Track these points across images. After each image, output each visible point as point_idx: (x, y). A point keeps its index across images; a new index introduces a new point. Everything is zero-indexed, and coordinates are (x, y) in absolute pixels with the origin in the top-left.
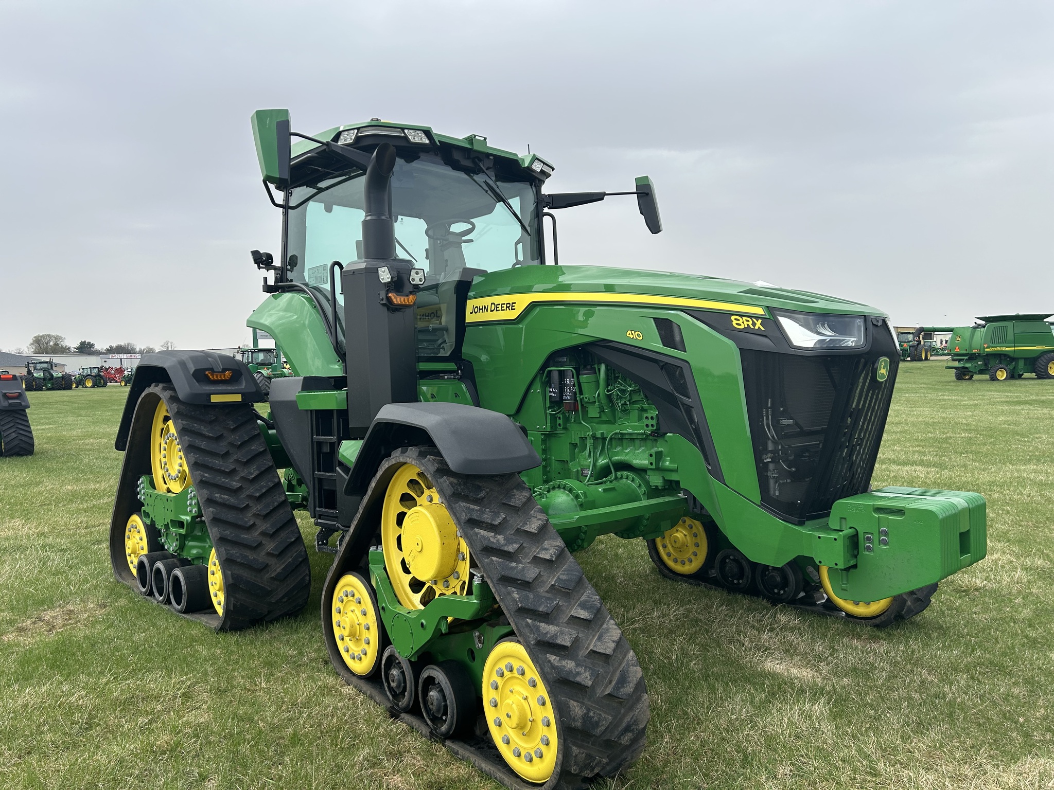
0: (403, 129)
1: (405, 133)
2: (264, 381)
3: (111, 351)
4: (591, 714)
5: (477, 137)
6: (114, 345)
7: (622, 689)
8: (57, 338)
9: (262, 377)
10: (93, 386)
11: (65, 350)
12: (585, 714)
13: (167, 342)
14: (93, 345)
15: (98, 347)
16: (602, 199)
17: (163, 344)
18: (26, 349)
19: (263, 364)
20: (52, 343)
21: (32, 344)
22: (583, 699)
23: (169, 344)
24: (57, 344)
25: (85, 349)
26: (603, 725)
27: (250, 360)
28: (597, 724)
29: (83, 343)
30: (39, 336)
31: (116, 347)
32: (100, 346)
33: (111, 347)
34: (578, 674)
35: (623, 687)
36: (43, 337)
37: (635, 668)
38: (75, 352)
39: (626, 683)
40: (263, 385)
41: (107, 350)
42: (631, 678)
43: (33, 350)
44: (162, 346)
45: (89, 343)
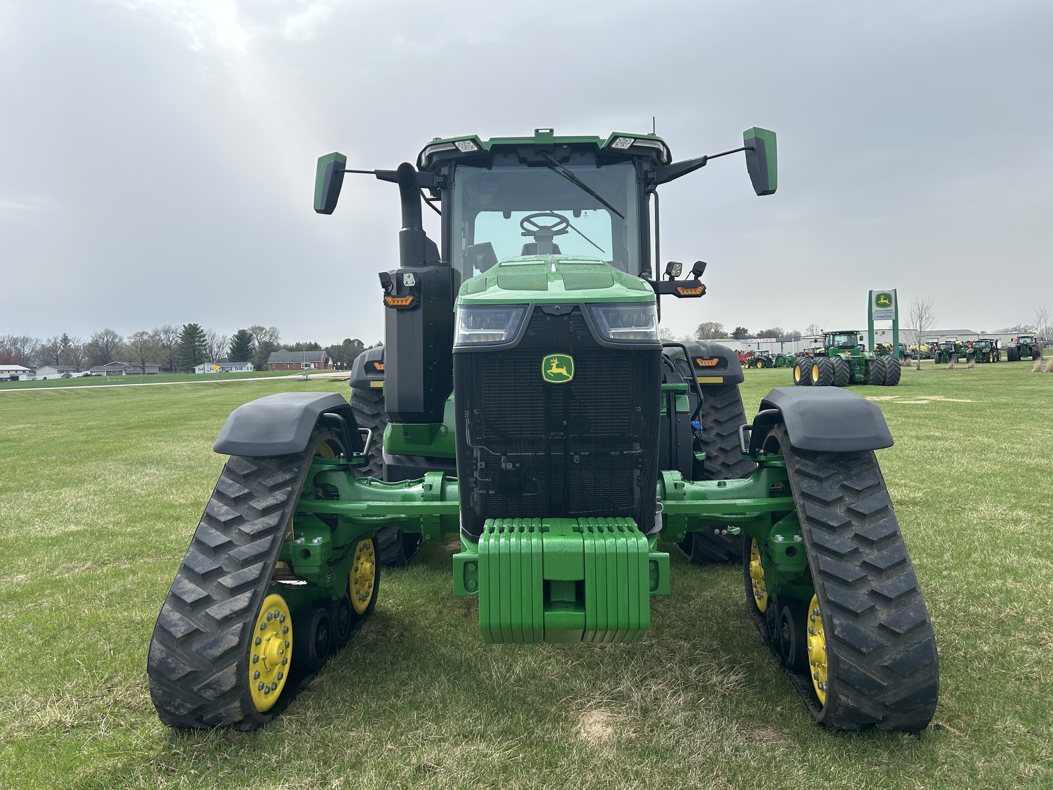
0: (453, 143)
1: (456, 146)
2: (842, 365)
3: (761, 335)
4: (170, 660)
5: (540, 131)
6: (764, 330)
7: (208, 650)
8: (717, 325)
9: (840, 361)
10: (763, 367)
11: (723, 336)
12: (163, 658)
13: (813, 326)
14: (746, 330)
15: (750, 332)
16: (705, 164)
17: (808, 327)
18: (693, 336)
19: (844, 348)
20: (713, 330)
21: (697, 331)
22: (177, 648)
23: (814, 328)
24: (716, 331)
25: (740, 334)
26: (179, 673)
27: (831, 343)
28: (173, 671)
29: (738, 329)
30: (703, 324)
31: (767, 332)
32: (753, 331)
33: (761, 332)
34: (176, 625)
35: (211, 649)
36: (707, 325)
37: (232, 637)
38: (731, 338)
39: (215, 646)
40: (841, 369)
41: (759, 335)
42: (223, 644)
43: (698, 337)
44: (807, 330)
45: (743, 329)
